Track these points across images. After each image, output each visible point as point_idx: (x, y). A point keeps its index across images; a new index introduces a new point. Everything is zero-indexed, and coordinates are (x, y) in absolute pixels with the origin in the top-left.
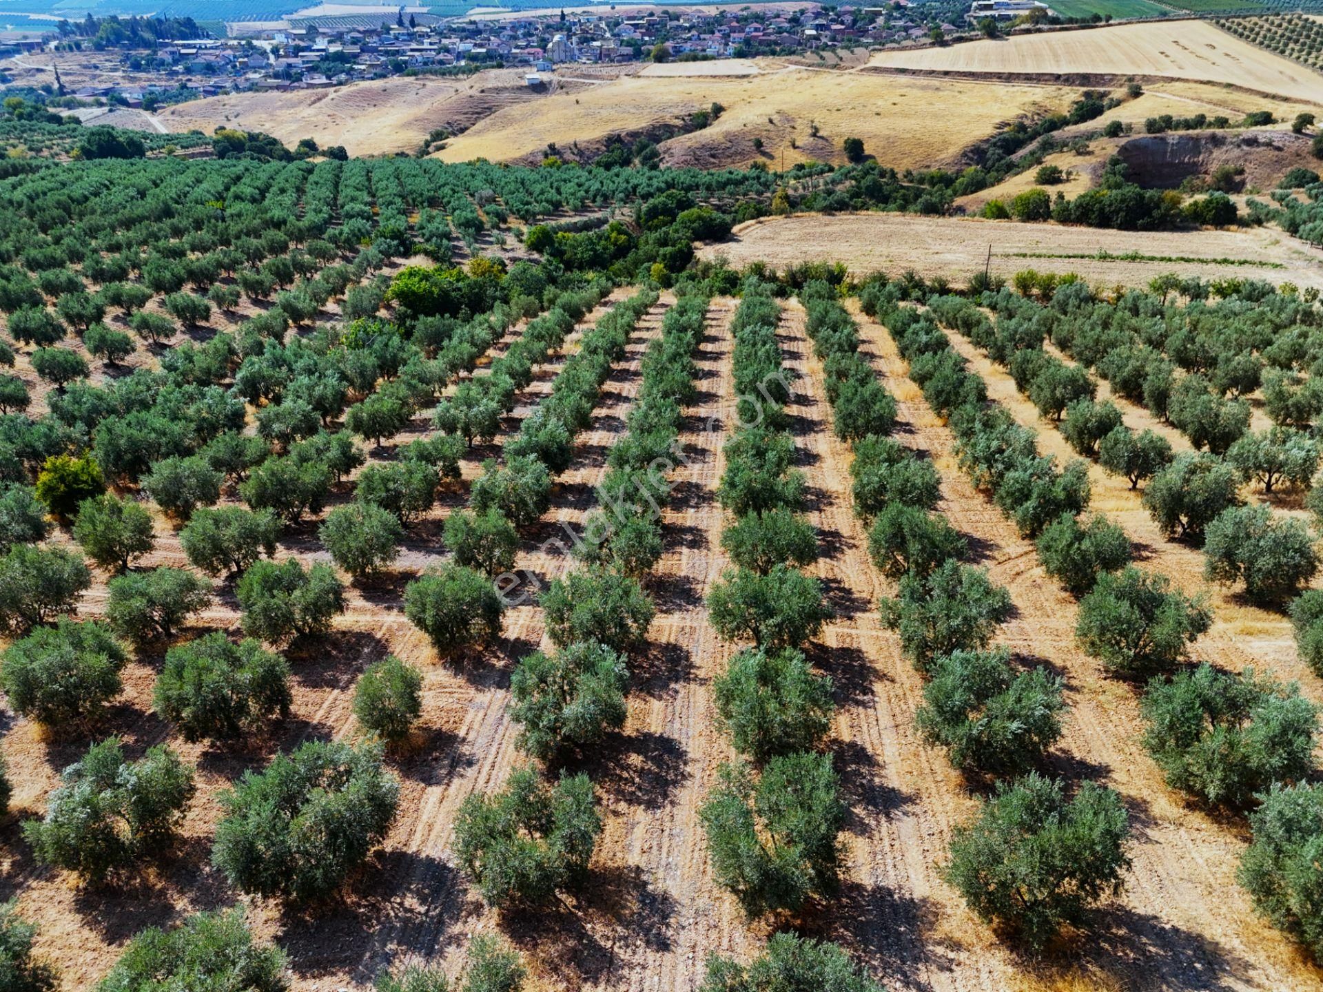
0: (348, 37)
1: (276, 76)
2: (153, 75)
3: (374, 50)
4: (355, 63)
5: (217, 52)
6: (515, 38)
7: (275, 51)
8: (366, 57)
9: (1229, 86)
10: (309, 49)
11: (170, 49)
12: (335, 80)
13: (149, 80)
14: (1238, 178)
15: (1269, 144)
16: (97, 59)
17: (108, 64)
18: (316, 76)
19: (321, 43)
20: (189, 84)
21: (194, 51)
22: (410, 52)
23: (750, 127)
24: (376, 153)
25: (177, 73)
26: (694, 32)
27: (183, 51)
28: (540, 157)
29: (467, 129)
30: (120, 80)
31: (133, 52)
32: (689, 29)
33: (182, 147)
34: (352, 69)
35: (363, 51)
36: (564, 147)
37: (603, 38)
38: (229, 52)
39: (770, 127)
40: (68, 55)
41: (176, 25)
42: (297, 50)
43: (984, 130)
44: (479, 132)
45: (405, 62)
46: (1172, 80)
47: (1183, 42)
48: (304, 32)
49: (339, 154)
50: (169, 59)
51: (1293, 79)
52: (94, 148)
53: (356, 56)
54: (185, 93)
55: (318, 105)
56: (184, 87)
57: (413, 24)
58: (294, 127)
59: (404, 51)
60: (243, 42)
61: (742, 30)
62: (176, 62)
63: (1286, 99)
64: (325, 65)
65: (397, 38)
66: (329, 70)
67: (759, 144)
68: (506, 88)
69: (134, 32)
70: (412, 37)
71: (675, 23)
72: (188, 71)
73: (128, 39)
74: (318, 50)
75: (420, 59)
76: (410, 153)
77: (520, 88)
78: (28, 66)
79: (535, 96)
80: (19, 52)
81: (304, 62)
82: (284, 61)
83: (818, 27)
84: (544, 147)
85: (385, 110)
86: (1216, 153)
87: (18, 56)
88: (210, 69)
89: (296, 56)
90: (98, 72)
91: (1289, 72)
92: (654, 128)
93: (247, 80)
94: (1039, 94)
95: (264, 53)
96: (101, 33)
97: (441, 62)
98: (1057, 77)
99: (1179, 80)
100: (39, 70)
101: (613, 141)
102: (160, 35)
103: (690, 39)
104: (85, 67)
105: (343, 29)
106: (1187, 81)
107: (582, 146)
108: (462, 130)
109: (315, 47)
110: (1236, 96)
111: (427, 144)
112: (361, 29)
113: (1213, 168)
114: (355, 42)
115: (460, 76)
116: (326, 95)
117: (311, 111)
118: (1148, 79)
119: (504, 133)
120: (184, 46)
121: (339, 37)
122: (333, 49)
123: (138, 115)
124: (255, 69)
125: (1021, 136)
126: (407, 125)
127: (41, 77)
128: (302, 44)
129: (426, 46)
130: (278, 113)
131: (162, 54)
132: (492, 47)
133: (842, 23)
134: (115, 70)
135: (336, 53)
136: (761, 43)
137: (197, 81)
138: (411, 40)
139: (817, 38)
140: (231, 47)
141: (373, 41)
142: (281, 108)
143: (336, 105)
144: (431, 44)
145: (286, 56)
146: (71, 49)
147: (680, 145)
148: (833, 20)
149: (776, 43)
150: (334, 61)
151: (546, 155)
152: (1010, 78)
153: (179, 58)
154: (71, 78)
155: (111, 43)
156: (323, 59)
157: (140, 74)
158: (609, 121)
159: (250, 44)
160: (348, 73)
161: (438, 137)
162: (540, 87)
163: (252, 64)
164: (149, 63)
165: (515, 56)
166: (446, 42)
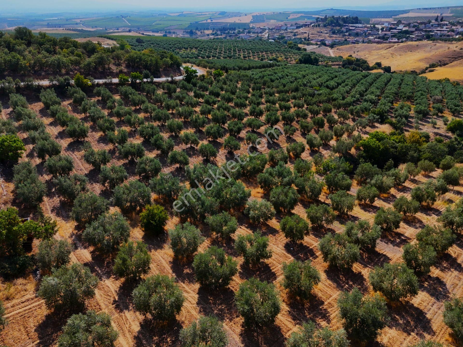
0: (412, 25)
1: (379, 38)
2: (338, 36)
3: (421, 30)
4: (411, 35)
5: (362, 29)
7: (382, 29)
8: (417, 32)
10: (395, 29)
11: (347, 27)
12: (400, 40)
13: (336, 37)
16: (323, 30)
17: (326, 31)
18: (394, 38)
19: (401, 27)
20: (348, 40)
21: (354, 28)
22: (437, 31)
24: (403, 70)
25: (346, 35)
27: (351, 28)
29: (447, 64)
30: (327, 37)
31: (334, 28)
33: (332, 62)
34: (409, 37)
35: (416, 30)
38: (366, 29)
40: (315, 28)
41: (352, 19)
42: (390, 29)
45: (432, 35)
48: (396, 22)
49: (388, 69)
50: (345, 30)
52: (303, 60)
53: (412, 32)
54: (346, 42)
55: (389, 49)
56: (346, 40)
57: (442, 20)
58: (376, 57)
59: (434, 31)
60: (372, 26)
62: (347, 32)
64: (399, 34)
65: (432, 26)
66: (400, 36)
69: (337, 21)
70: (439, 25)
72: (350, 35)
73: (335, 23)
75: (439, 34)
78: (303, 31)
80: (302, 27)
81: (391, 33)
82: (384, 33)
85: (414, 53)
87: (301, 28)
88: (357, 35)
89: (389, 31)
90: (322, 34)
93: (368, 39)
95: (378, 30)
96: (327, 22)
97: (448, 36)
100: (305, 33)
102: (345, 22)
104: (318, 32)
105: (411, 22)
108: (445, 65)
109: (398, 28)
111: (427, 69)
112: (419, 22)
114: (414, 27)
115: (454, 42)
116: (393, 46)
117: (385, 52)
120: (352, 26)
121: (409, 25)
122: (406, 29)
123: (326, 49)
124: (372, 35)
127: (305, 35)
128: (393, 27)
129: (444, 29)
131: (344, 29)
134: (326, 34)
135: (405, 31)
137: (351, 39)
138: (438, 27)
140: (368, 27)
141: (422, 27)
143: (396, 50)
144: (447, 28)
145: (386, 31)
146: (317, 26)
150: (403, 33)
154: (313, 35)
155: (329, 25)
156: (399, 32)
157: (335, 36)
159: (374, 26)
160: (407, 38)
161: (433, 66)
163: (372, 33)
164: (338, 32)
166: (454, 28)
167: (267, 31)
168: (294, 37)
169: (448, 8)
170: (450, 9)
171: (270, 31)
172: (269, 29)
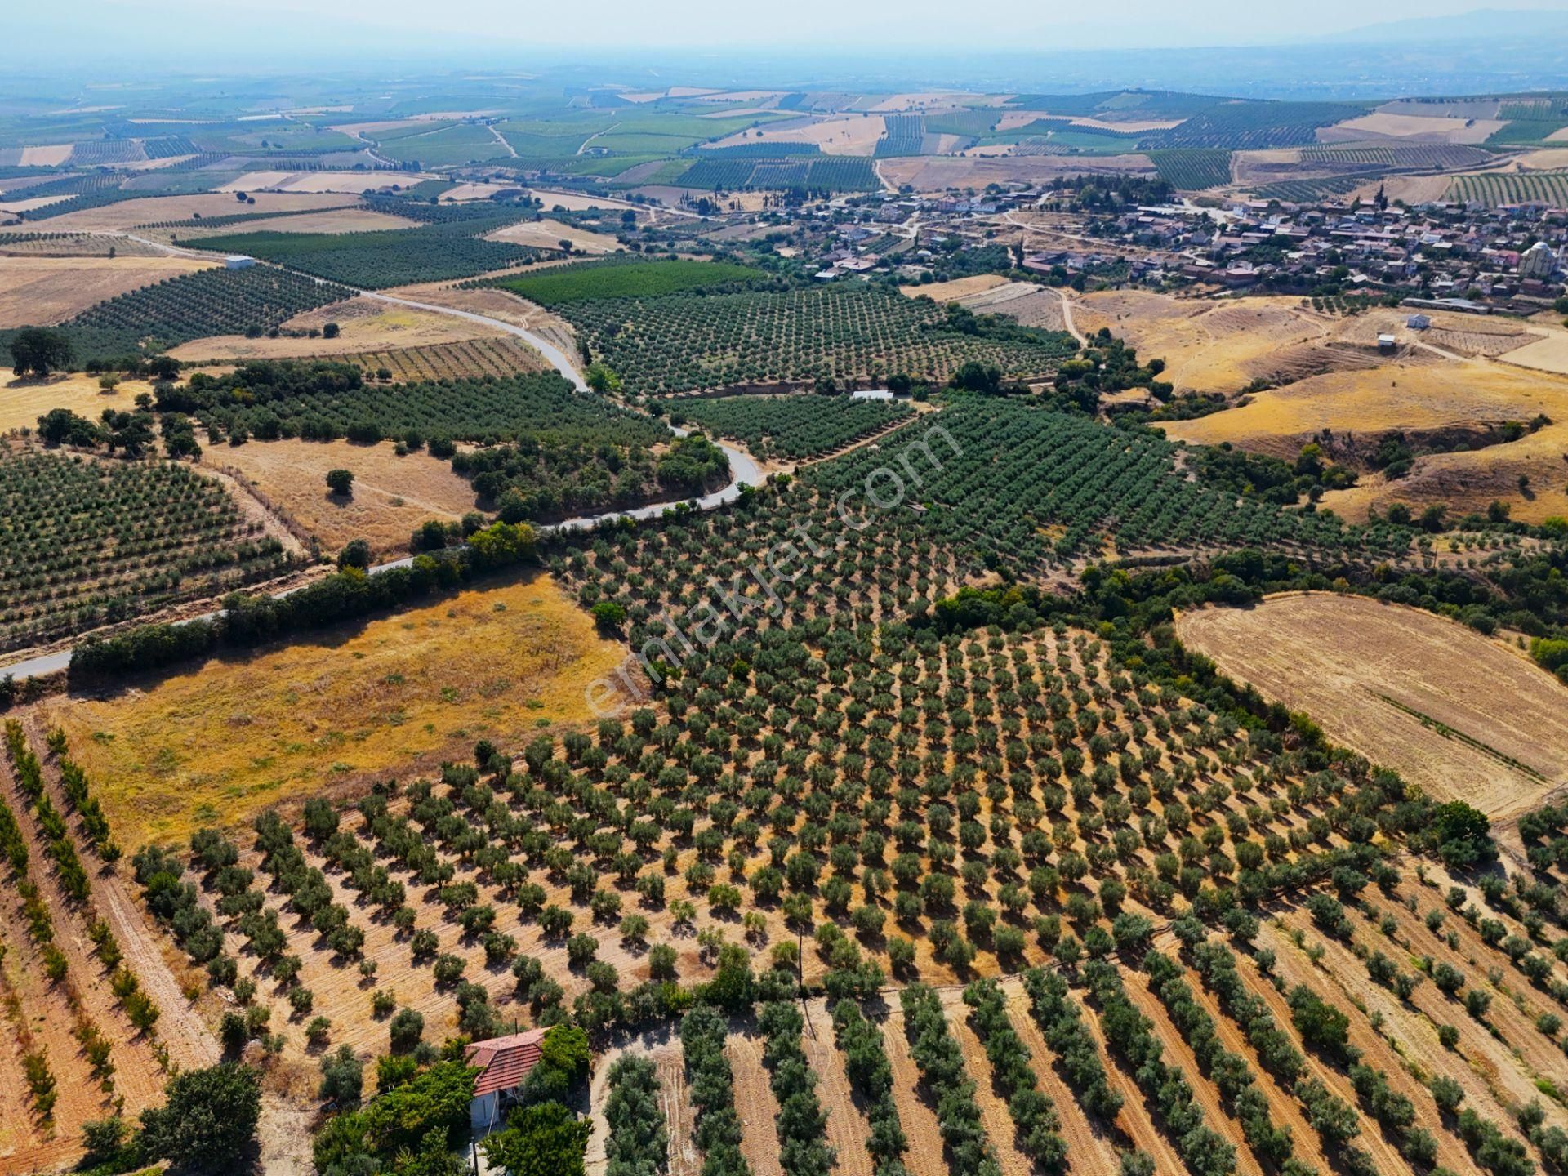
0: (1305, 217)
2: (1103, 242)
3: (1325, 234)
4: (1293, 249)
5: (1170, 222)
6: (1498, 232)
7: (1224, 227)
8: (1308, 242)
10: (1257, 229)
11: (1131, 216)
12: (1255, 271)
13: (1099, 246)
16: (1068, 220)
17: (1073, 226)
18: (1243, 263)
19: (1273, 222)
21: (1149, 219)
22: (1364, 239)
23: (1533, 459)
25: (1123, 242)
27: (1142, 219)
28: (1310, 439)
29: (1291, 381)
30: (1074, 244)
31: (1099, 216)
34: (1285, 257)
35: (1312, 233)
36: (1338, 434)
38: (1180, 225)
40: (1047, 214)
41: (1149, 190)
42: (1244, 230)
48: (1265, 205)
50: (1125, 226)
53: (1301, 239)
54: (1118, 267)
55: (1197, 317)
56: (1121, 260)
59: (1357, 238)
60: (1200, 213)
62: (1129, 230)
64: (1261, 249)
65: (1358, 220)
66: (1261, 255)
67: (1524, 482)
68: (1353, 346)
69: (1108, 193)
70: (1377, 220)
72: (1136, 241)
73: (1101, 201)
74: (1266, 231)
76: (1227, 395)
77: (1368, 349)
78: (1012, 223)
79: (1379, 359)
80: (1013, 205)
81: (1243, 244)
82: (1226, 240)
84: (1319, 431)
87: (1011, 211)
89: (1239, 236)
90: (1062, 234)
92: (1448, 430)
93: (1180, 257)
95: (1212, 227)
96: (1082, 193)
97: (1389, 258)
100: (1020, 228)
101: (1393, 437)
102: (1130, 197)
107: (1359, 436)
109: (1264, 226)
111: (1241, 393)
114: (1309, 222)
116: (1208, 309)
117: (1187, 323)
119: (1304, 401)
120: (1147, 214)
121: (1297, 216)
122: (1284, 230)
124: (1195, 246)
126: (1243, 365)
127: (1018, 234)
128: (1253, 221)
129: (1385, 234)
130: (1159, 320)
131: (1121, 222)
132: (1462, 242)
134: (1075, 233)
135: (1281, 236)
138: (1371, 225)
141: (1330, 222)
142: (1165, 315)
143: (1211, 322)
144: (1392, 232)
145: (1231, 234)
146: (1052, 208)
147: (1434, 464)
150: (1272, 245)
151: (1316, 439)
153: (1135, 225)
154: (1039, 238)
155: (1085, 205)
156: (1264, 242)
157: (1095, 240)
158: (1405, 415)
159: (1205, 215)
160: (1277, 262)
161: (1259, 386)
162: (1390, 350)
163: (1195, 240)
164: (1107, 229)
165: (1483, 257)
166: (1412, 229)
167: (916, 214)
168: (986, 242)
169: (1496, 99)
170: (1502, 102)
171: (925, 215)
172: (922, 208)
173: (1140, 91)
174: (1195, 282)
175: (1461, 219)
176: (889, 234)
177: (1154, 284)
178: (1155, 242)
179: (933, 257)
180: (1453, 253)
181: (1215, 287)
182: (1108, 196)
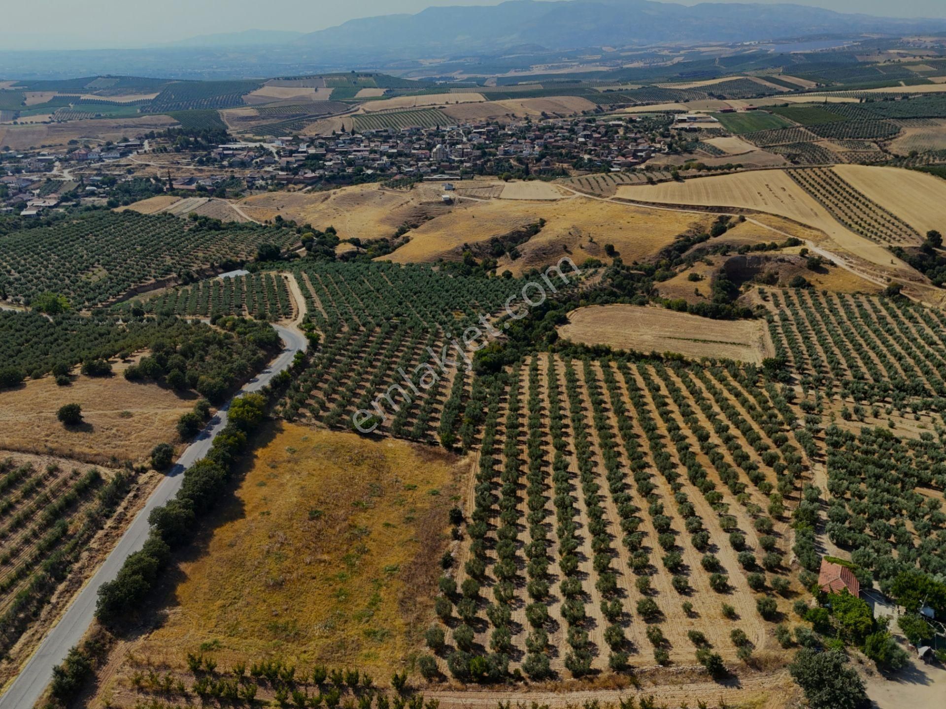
0: (317, 142)
1: (282, 170)
2: (211, 168)
3: (333, 151)
4: (325, 161)
5: (244, 153)
6: (411, 142)
7: (278, 152)
8: (329, 156)
9: (785, 218)
10: (297, 151)
11: (217, 151)
13: (210, 171)
14: (776, 276)
15: (789, 262)
16: (178, 157)
17: (184, 161)
19: (303, 147)
21: (231, 152)
23: (561, 237)
25: (223, 167)
26: (514, 139)
27: (225, 152)
28: (461, 250)
29: (417, 226)
30: (193, 172)
31: (197, 153)
32: (512, 135)
35: (327, 151)
36: (471, 245)
37: (461, 142)
38: (252, 153)
39: (570, 236)
41: (217, 134)
42: (291, 153)
43: (670, 240)
44: (425, 232)
45: (353, 160)
46: (760, 212)
47: (771, 185)
48: (290, 138)
49: (356, 242)
50: (218, 157)
51: (816, 214)
53: (324, 155)
55: (327, 201)
56: (233, 177)
58: (316, 216)
59: (351, 152)
60: (258, 146)
61: (541, 138)
62: (222, 159)
63: (810, 227)
64: (309, 162)
65: (344, 142)
66: (312, 165)
67: (565, 247)
68: (432, 203)
70: (353, 142)
71: (502, 132)
72: (231, 165)
73: (192, 144)
74: (302, 152)
76: (388, 238)
77: (440, 203)
78: (138, 162)
79: (448, 207)
80: (129, 151)
81: (296, 161)
82: (285, 159)
83: (585, 136)
84: (462, 243)
86: (767, 264)
87: (132, 155)
89: (291, 156)
90: (179, 166)
91: (815, 210)
92: (513, 233)
93: (266, 172)
94: (696, 217)
95: (271, 153)
96: (177, 141)
97: (374, 160)
98: (707, 208)
99: (763, 212)
100: (147, 165)
101: (494, 241)
102: (209, 141)
103: (512, 143)
106: (766, 213)
107: (480, 244)
109: (300, 150)
110: (788, 224)
111: (397, 236)
112: (323, 136)
113: (766, 271)
114: (321, 146)
115: (403, 188)
116: (329, 196)
117: (323, 206)
118: (749, 211)
119: (438, 233)
121: (312, 143)
122: (312, 151)
123: (225, 204)
124: (269, 164)
125: (687, 243)
126: (382, 221)
127: (149, 169)
129: (363, 148)
130: (306, 206)
131: (214, 155)
132: (399, 148)
133: (599, 133)
134: (188, 164)
135: (313, 154)
136: (554, 147)
138: (353, 144)
139: (585, 143)
140: (252, 150)
141: (331, 145)
142: (307, 203)
143: (337, 203)
144: (365, 147)
146: (161, 151)
148: (594, 131)
149: (563, 147)
150: (313, 159)
151: (464, 250)
152: (685, 207)
153: (224, 157)
154: (166, 170)
155: (183, 147)
156: (307, 158)
157: (204, 168)
158: (491, 230)
159: (261, 147)
160: (323, 167)
161: (402, 231)
162: (449, 202)
163: (267, 161)
164: (208, 160)
165: (414, 155)
166: (372, 145)
167: (57, 164)
168: (130, 178)
169: (321, 77)
170: (323, 79)
171: (66, 164)
172: (60, 160)
173: (109, 77)
174: (287, 184)
175: (390, 137)
176: (49, 180)
177: (262, 188)
178: (243, 165)
179: (101, 190)
180: (400, 154)
181: (301, 186)
182: (196, 140)
